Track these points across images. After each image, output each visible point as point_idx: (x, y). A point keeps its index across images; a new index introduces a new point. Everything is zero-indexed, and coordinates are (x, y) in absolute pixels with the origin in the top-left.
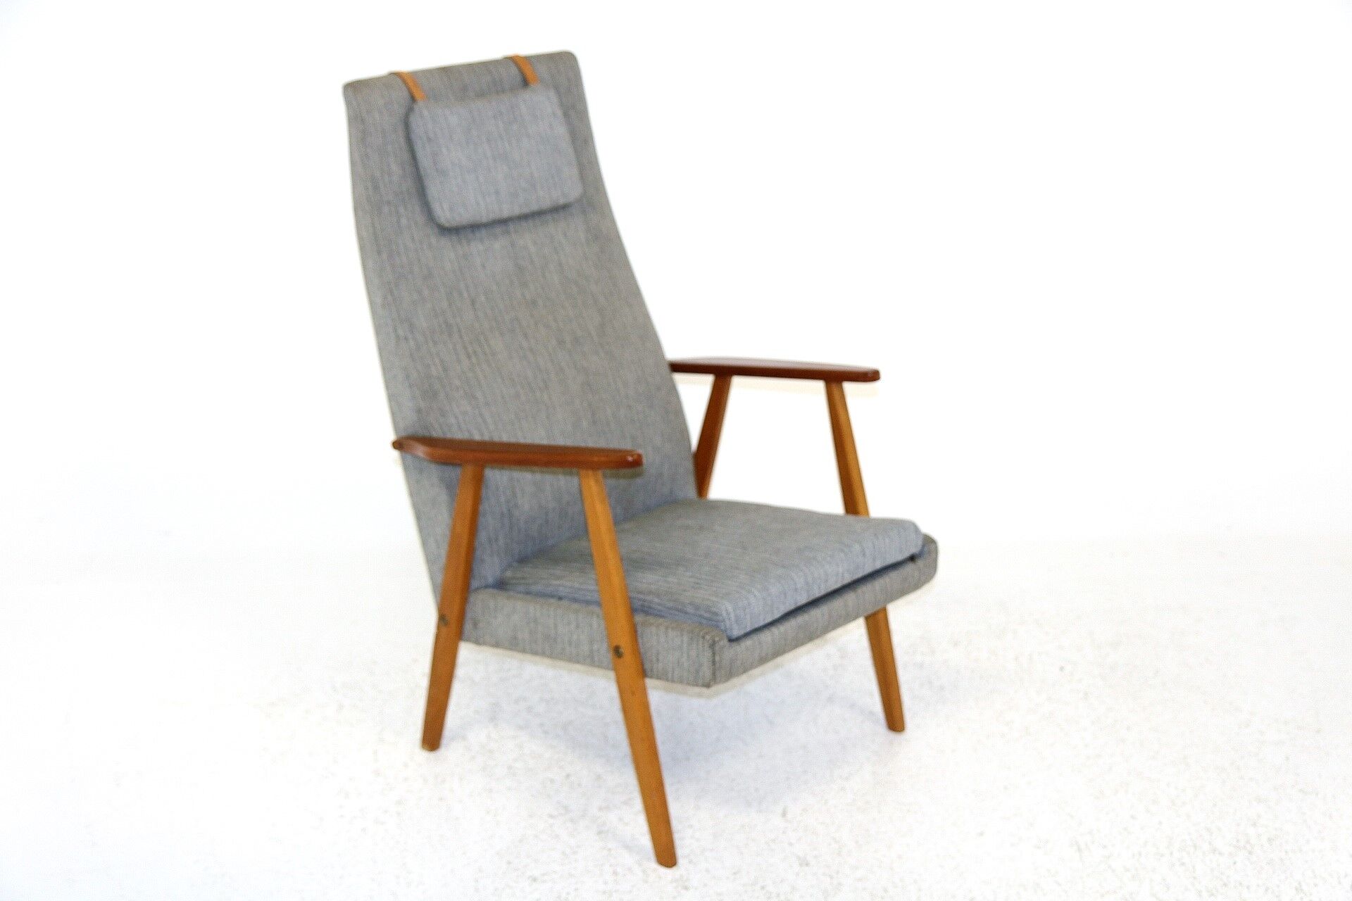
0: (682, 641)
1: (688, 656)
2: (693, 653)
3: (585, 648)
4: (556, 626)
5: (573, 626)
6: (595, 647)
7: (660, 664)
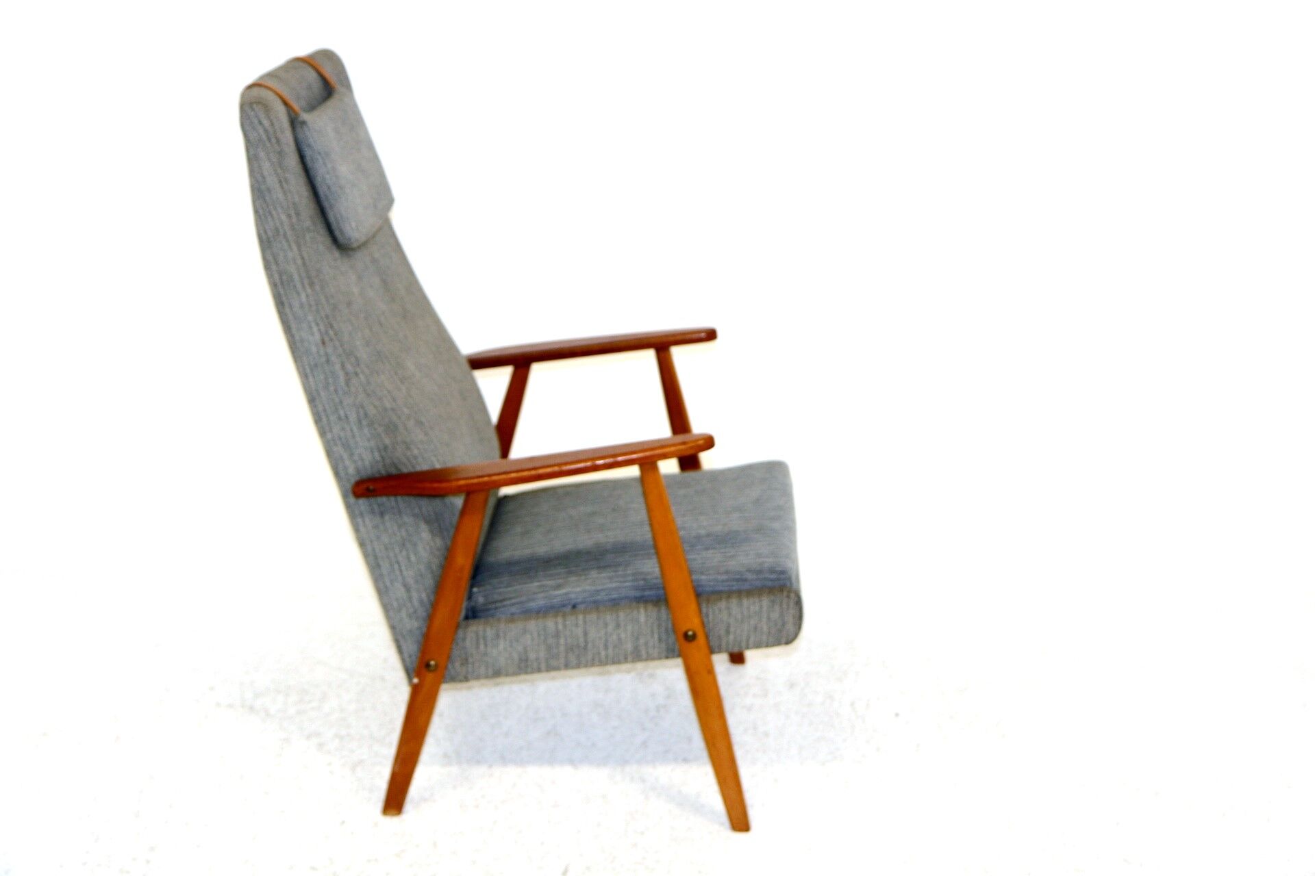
0: (761, 607)
1: (769, 618)
2: (775, 615)
3: (629, 646)
4: (585, 634)
5: (611, 628)
6: (642, 641)
7: (731, 637)
